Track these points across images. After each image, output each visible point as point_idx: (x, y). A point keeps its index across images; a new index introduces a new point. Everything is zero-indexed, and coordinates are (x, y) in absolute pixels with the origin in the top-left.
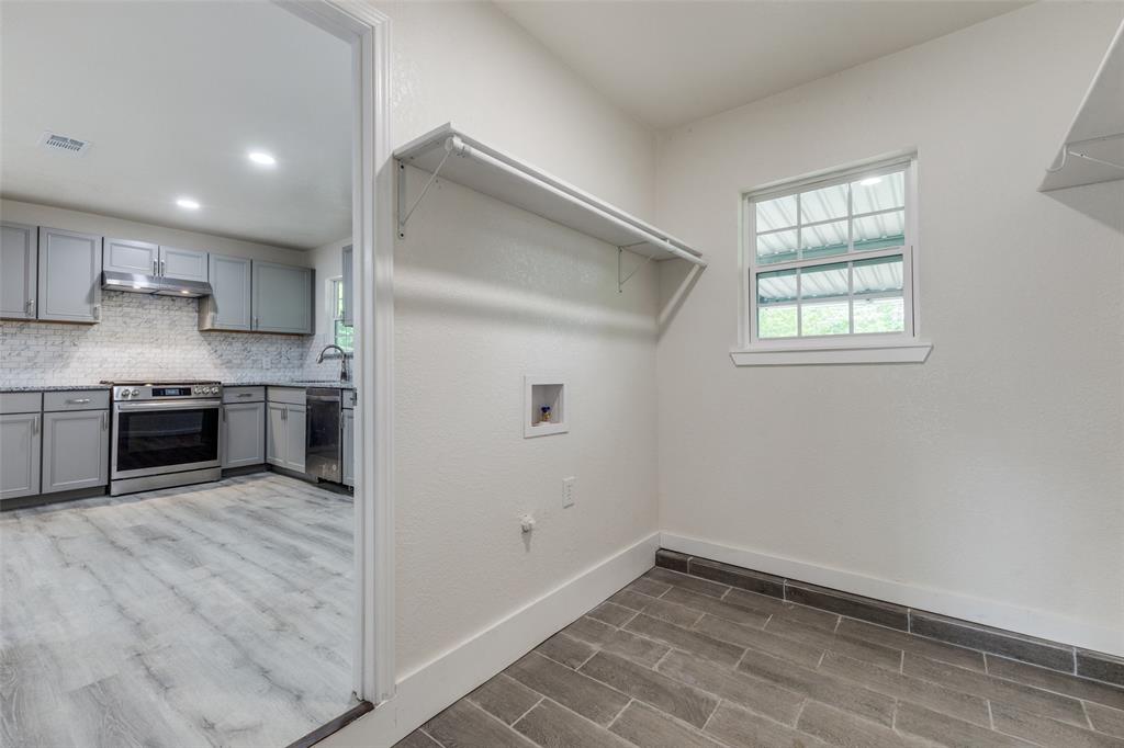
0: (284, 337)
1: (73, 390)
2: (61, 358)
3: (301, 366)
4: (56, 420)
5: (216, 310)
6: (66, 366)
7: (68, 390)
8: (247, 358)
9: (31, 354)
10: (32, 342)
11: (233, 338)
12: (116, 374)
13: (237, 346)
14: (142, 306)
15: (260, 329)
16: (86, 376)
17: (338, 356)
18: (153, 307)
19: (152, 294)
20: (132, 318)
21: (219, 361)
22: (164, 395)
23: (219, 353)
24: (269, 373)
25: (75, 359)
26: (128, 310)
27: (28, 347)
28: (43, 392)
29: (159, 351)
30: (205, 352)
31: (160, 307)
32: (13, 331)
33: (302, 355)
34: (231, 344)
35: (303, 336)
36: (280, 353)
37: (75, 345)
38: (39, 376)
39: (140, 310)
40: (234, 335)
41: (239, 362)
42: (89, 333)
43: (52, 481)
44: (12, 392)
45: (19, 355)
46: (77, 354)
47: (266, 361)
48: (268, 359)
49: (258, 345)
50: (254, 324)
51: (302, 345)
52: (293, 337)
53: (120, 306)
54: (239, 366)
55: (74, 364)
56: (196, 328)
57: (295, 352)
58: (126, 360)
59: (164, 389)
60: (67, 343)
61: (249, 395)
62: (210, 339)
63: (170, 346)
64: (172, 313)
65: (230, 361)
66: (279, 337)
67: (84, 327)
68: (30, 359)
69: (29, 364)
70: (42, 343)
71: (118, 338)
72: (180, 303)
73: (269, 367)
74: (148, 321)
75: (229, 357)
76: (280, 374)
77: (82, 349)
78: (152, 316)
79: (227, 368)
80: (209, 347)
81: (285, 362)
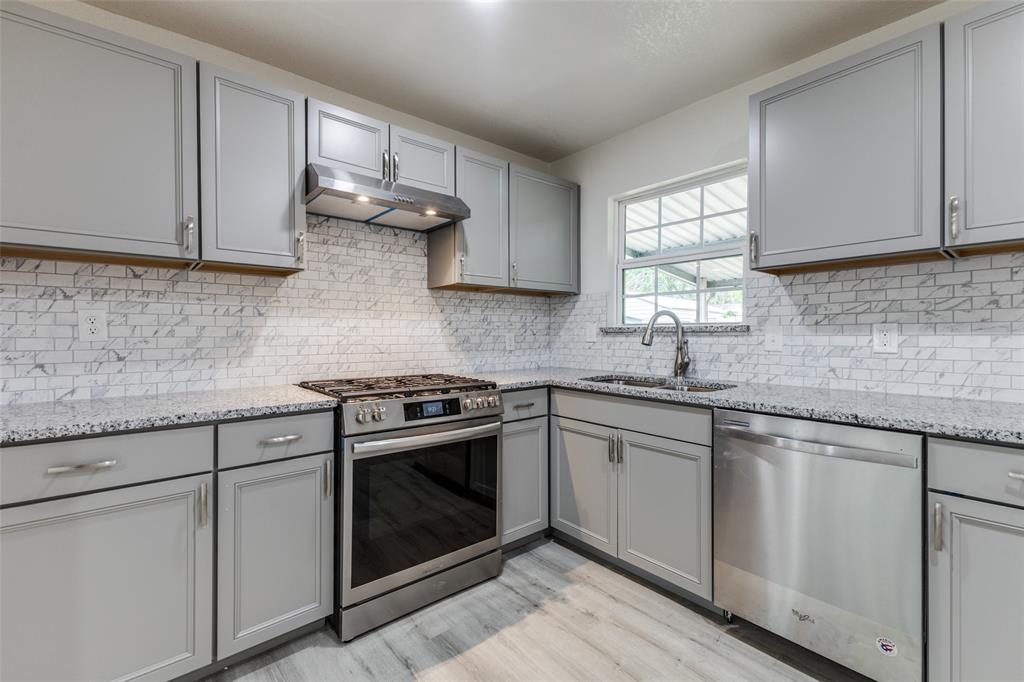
0: (529, 298)
1: (274, 415)
2: (240, 340)
3: (549, 345)
4: (239, 487)
6: (248, 354)
7: (264, 417)
8: (487, 333)
9: (192, 331)
10: (192, 308)
11: (471, 301)
12: (320, 365)
13: (476, 313)
14: (353, 243)
15: (519, 286)
16: (277, 371)
18: (369, 245)
19: (367, 222)
20: (342, 265)
21: (453, 340)
23: (454, 325)
24: (513, 359)
25: (261, 340)
26: (335, 250)
27: (186, 319)
28: (216, 424)
29: (377, 323)
30: (437, 325)
31: (378, 246)
32: (161, 286)
33: (549, 327)
34: (468, 311)
35: (554, 299)
36: (525, 324)
37: (260, 314)
38: (207, 373)
39: (352, 251)
41: (477, 340)
42: (281, 292)
43: (236, 626)
44: (153, 429)
45: (171, 333)
46: (265, 332)
47: (509, 337)
48: (512, 335)
50: (513, 277)
51: (549, 312)
53: (325, 242)
54: (478, 348)
55: (260, 350)
56: (425, 283)
57: (542, 322)
58: (333, 340)
59: (420, 404)
60: (248, 311)
61: (530, 405)
62: (443, 302)
63: (392, 314)
64: (395, 257)
65: (467, 340)
66: (523, 298)
67: (273, 281)
68: (189, 342)
69: (189, 352)
70: (208, 310)
71: (323, 301)
72: (405, 239)
73: (513, 348)
74: (363, 271)
75: (466, 333)
76: (524, 359)
77: (271, 322)
78: (368, 262)
79: (463, 350)
80: (442, 316)
81: (530, 338)
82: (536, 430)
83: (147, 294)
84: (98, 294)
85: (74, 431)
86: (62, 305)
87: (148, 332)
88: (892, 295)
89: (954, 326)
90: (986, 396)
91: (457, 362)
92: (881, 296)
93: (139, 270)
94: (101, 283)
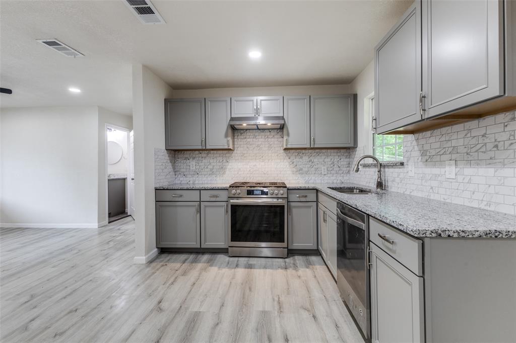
0: (335, 151)
1: (212, 189)
2: (222, 169)
3: (348, 172)
4: (206, 206)
5: (288, 135)
6: (224, 173)
7: (210, 189)
8: (312, 167)
9: (211, 167)
10: (211, 161)
11: (303, 154)
12: (244, 178)
13: (306, 158)
14: (255, 137)
15: (316, 146)
16: (232, 179)
17: (375, 166)
18: (260, 137)
20: (251, 145)
21: (295, 170)
22: (253, 195)
23: (295, 164)
24: (326, 178)
25: (228, 170)
26: (249, 140)
27: (210, 164)
28: (200, 190)
29: (263, 164)
30: (287, 163)
31: (263, 137)
32: (205, 155)
33: (349, 164)
34: (301, 158)
35: (349, 149)
36: (333, 162)
37: (227, 162)
39: (254, 140)
40: (304, 151)
41: (306, 169)
42: (233, 155)
43: (205, 242)
44: (188, 189)
45: (207, 168)
46: (229, 167)
47: (323, 169)
48: (325, 168)
49: (319, 157)
50: (312, 143)
51: (348, 156)
52: (342, 151)
53: (245, 138)
54: (307, 173)
55: (227, 172)
56: (281, 148)
57: (344, 161)
58: (248, 170)
59: (253, 191)
60: (224, 161)
61: (306, 196)
62: (289, 155)
63: (269, 160)
64: (270, 139)
65: (301, 169)
66: (332, 151)
68: (211, 170)
69: (211, 172)
70: (215, 161)
71: (245, 157)
72: (273, 133)
73: (326, 173)
74: (258, 146)
75: (301, 167)
76: (334, 178)
77: (230, 164)
78: (260, 143)
79: (300, 174)
80: (289, 160)
81: (336, 168)
82: (310, 207)
83: (202, 157)
84: (194, 158)
85: (176, 188)
86: (188, 161)
87: (203, 167)
88: (454, 143)
89: (478, 162)
90: (492, 208)
91: (297, 178)
92: (449, 144)
93: (201, 152)
94: (194, 156)
